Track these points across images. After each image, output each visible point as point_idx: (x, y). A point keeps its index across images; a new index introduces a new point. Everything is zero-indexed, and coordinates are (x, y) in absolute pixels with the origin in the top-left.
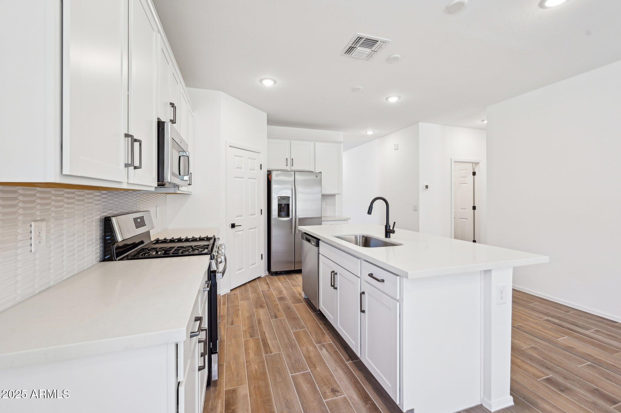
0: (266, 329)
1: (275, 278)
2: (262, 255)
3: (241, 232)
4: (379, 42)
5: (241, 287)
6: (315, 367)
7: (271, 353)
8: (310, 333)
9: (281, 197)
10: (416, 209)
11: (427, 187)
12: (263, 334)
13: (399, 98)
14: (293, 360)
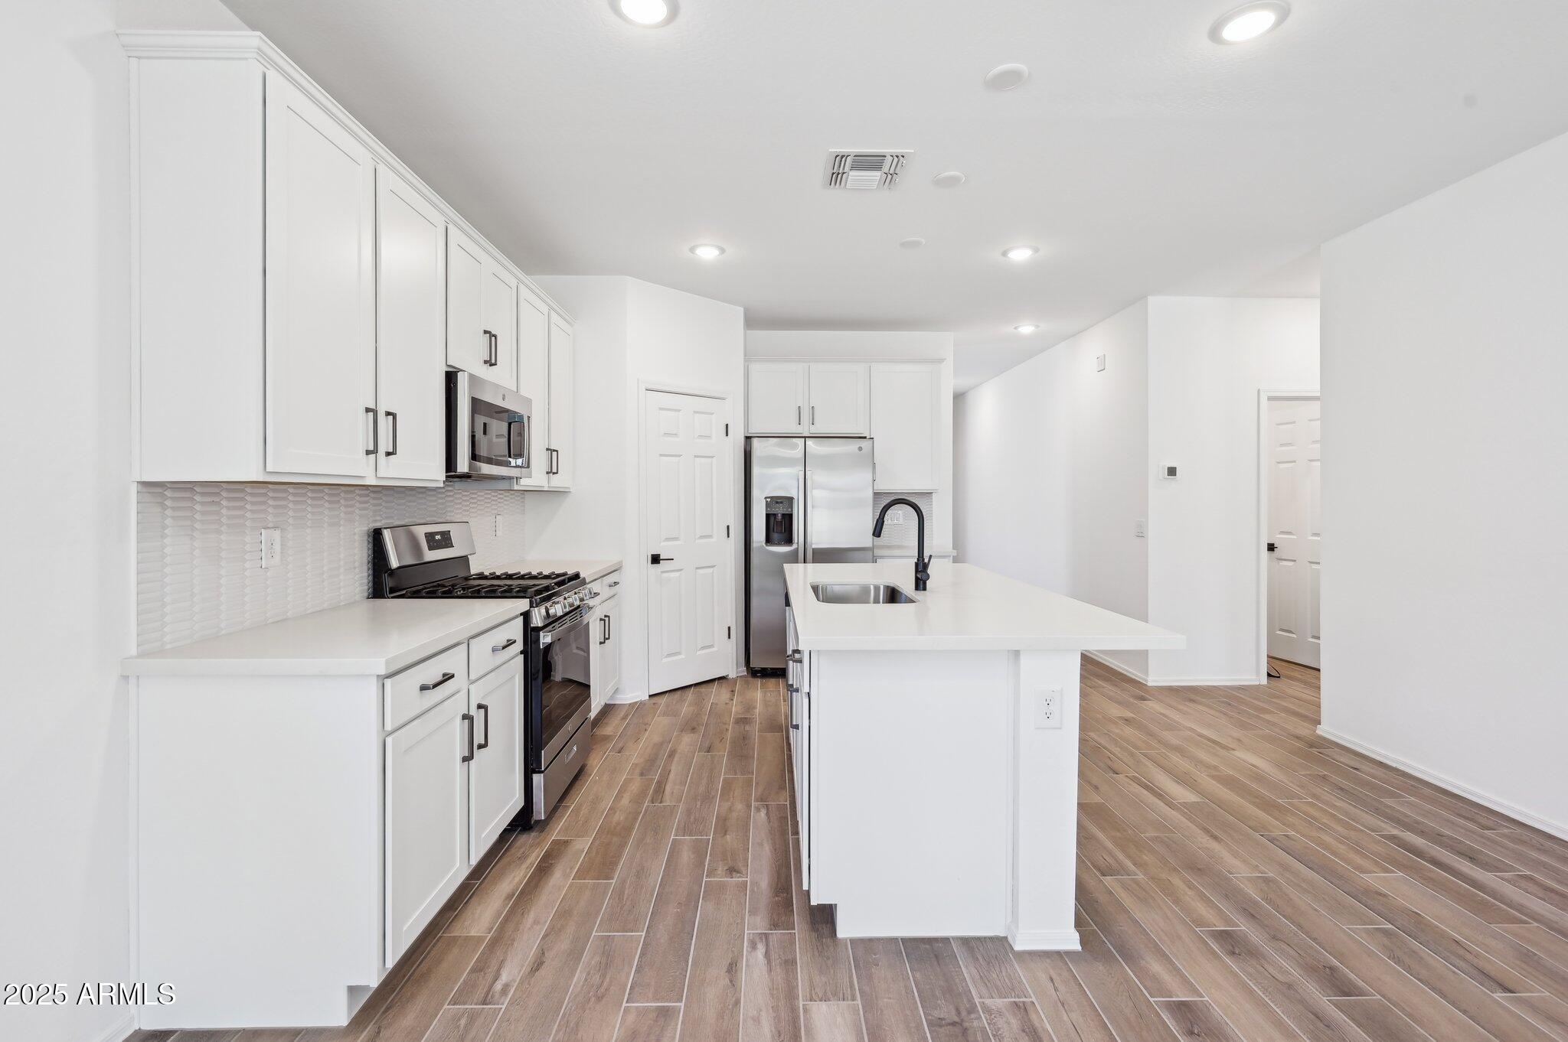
0: (675, 768)
1: (759, 682)
2: (729, 628)
3: (677, 574)
4: (889, 159)
5: (674, 693)
6: (725, 834)
7: (661, 802)
8: (757, 783)
9: (771, 498)
10: (1141, 535)
11: (1172, 471)
12: (666, 773)
13: (1036, 250)
14: (692, 817)
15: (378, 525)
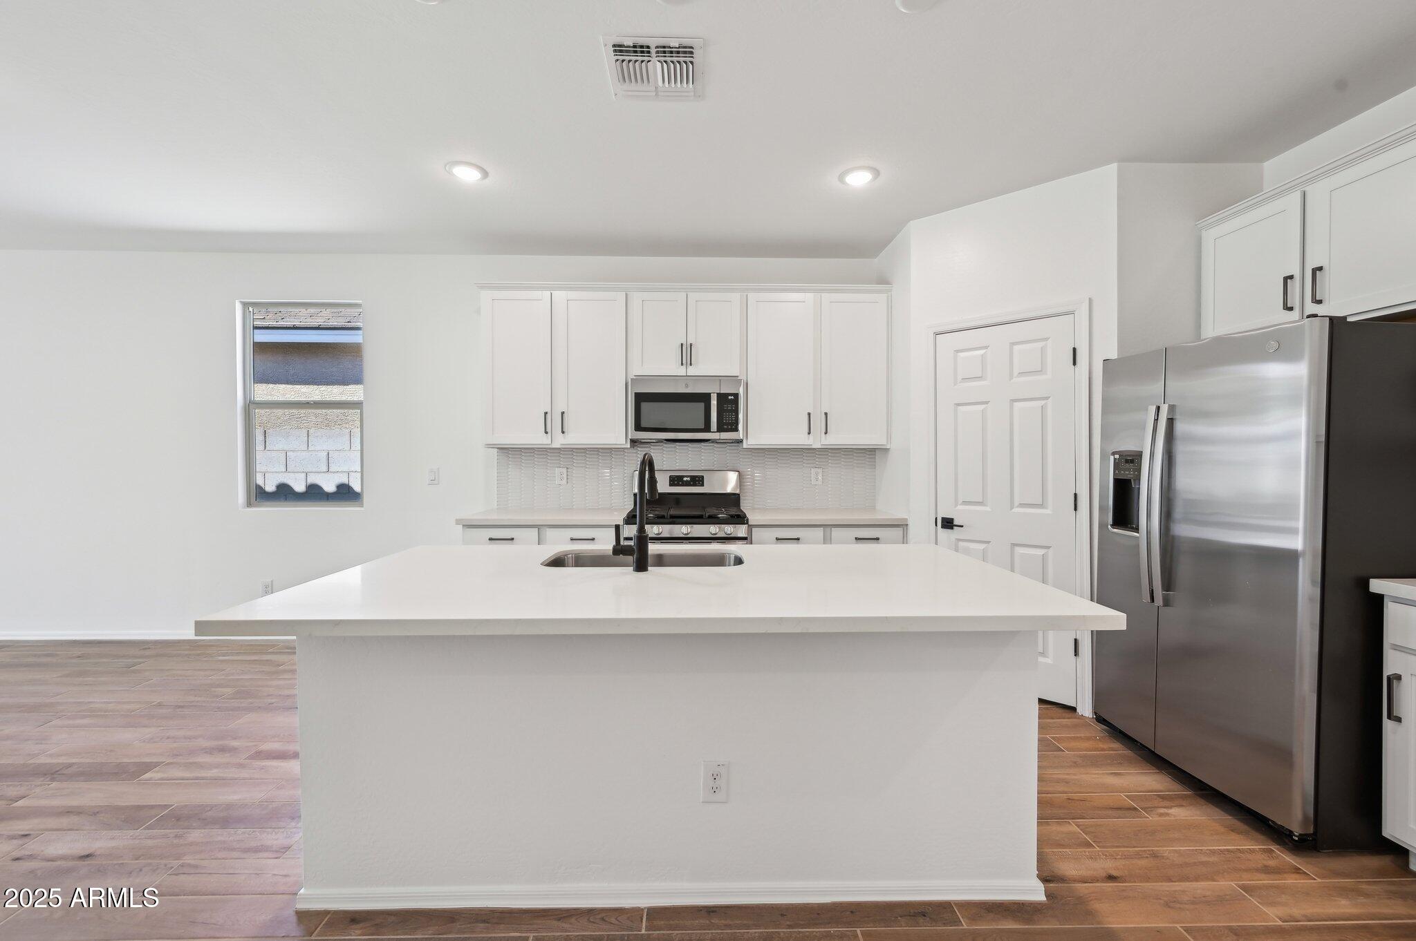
3: (980, 546)
9: (1119, 452)
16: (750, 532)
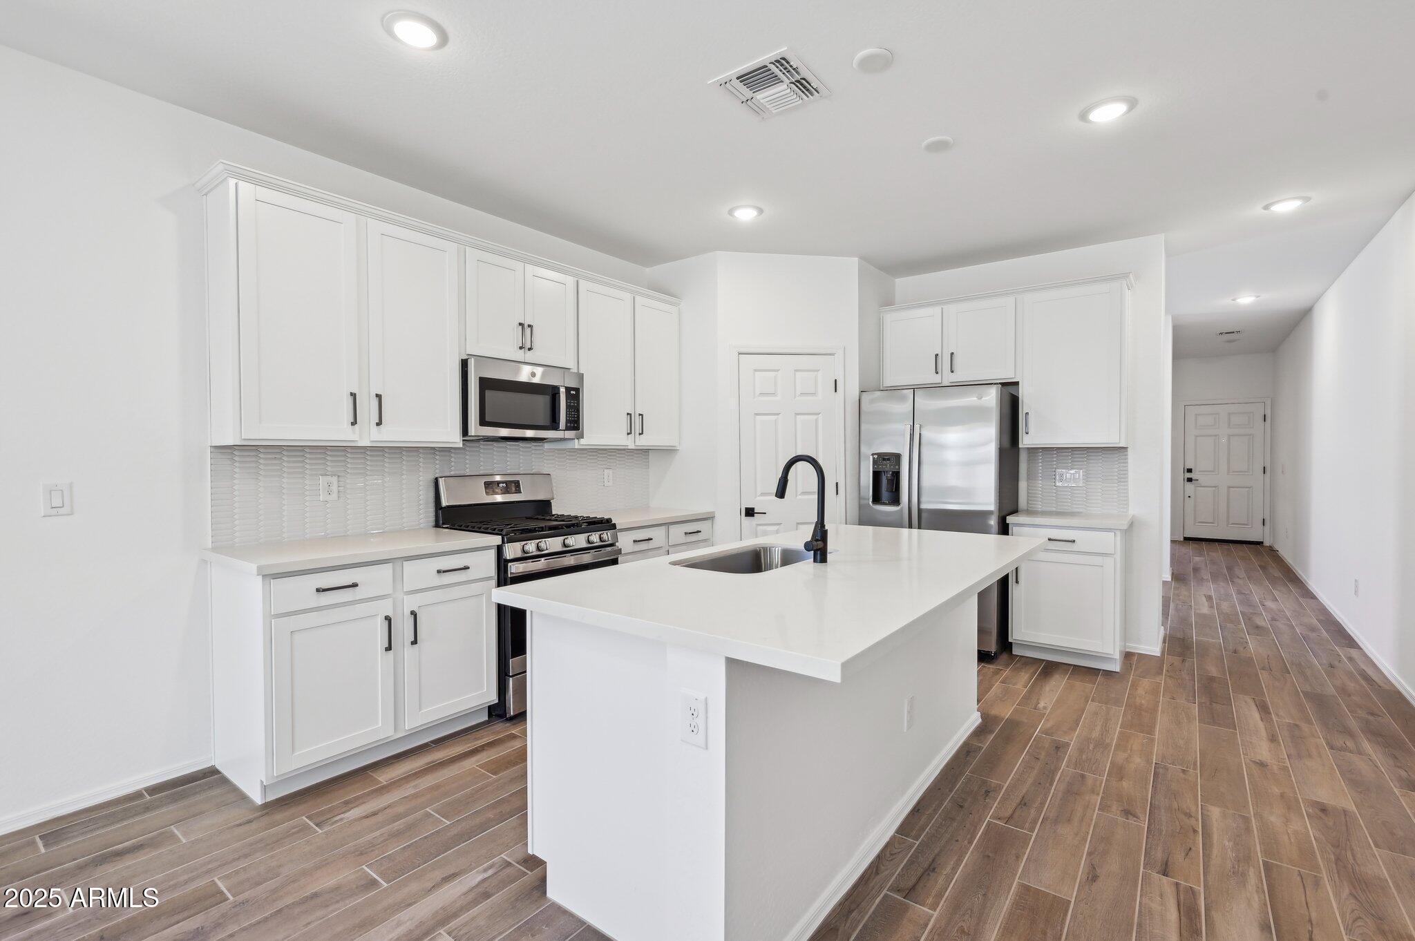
3: (775, 528)
9: (879, 454)
15: (437, 476)
16: (616, 538)
